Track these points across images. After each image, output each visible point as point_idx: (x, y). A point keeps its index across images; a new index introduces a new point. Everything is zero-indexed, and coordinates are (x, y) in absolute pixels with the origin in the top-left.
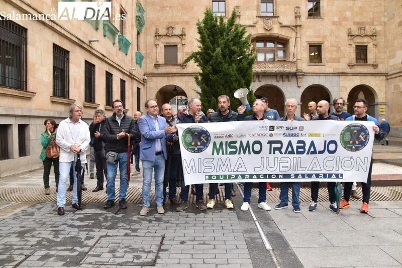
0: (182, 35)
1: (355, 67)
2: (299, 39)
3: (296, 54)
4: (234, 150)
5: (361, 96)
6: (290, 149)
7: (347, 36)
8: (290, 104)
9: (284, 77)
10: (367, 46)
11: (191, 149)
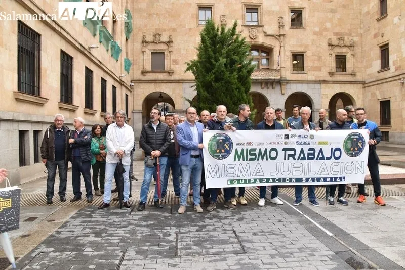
0: (169, 42)
1: (335, 75)
2: (282, 48)
3: (279, 62)
4: (254, 157)
5: (340, 102)
6: (302, 156)
7: (327, 46)
8: (304, 112)
9: (269, 85)
10: (345, 56)
11: (216, 156)
